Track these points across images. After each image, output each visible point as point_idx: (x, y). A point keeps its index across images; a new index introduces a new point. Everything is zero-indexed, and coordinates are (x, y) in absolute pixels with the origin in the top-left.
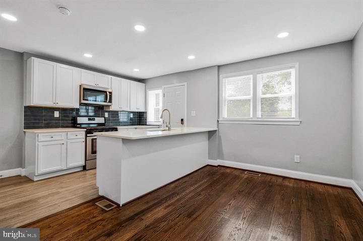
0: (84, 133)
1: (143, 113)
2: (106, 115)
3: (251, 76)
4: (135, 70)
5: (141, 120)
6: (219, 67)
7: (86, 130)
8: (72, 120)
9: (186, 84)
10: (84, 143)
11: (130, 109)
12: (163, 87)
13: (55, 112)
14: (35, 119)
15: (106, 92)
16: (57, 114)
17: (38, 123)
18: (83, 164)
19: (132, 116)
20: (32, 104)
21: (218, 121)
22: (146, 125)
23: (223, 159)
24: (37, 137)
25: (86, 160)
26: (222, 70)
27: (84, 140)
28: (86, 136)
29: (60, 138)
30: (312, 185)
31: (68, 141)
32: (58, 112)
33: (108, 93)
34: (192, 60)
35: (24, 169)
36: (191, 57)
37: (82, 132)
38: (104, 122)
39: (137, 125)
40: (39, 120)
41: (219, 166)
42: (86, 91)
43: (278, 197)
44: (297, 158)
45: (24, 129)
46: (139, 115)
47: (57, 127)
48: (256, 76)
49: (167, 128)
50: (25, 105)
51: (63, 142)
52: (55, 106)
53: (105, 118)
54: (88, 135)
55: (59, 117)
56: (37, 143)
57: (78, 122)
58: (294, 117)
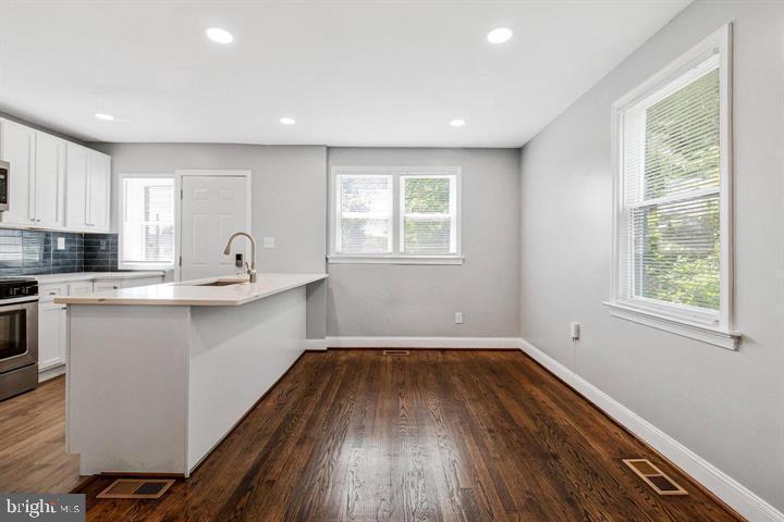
3: (390, 178)
4: (100, 116)
5: (94, 257)
6: (328, 148)
9: (249, 173)
11: (65, 225)
12: (180, 172)
19: (61, 244)
21: (326, 260)
22: (115, 269)
23: (336, 335)
26: (334, 156)
30: (480, 353)
34: (287, 126)
36: (287, 121)
39: (80, 270)
41: (329, 349)
43: (455, 380)
44: (459, 317)
46: (87, 243)
48: (399, 180)
49: (248, 277)
58: (455, 251)
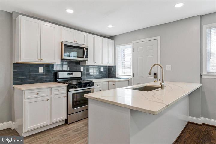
0: (66, 88)
1: (112, 67)
2: (82, 69)
5: (110, 73)
6: (201, 16)
7: (67, 85)
8: (54, 76)
9: (159, 38)
10: (66, 98)
11: (102, 64)
12: (133, 42)
13: (40, 68)
14: (23, 75)
15: (83, 48)
16: (41, 70)
17: (25, 79)
18: (65, 118)
19: (102, 69)
20: (20, 61)
21: (201, 75)
22: (115, 78)
24: (24, 95)
25: (68, 114)
26: (204, 20)
27: (66, 95)
28: (68, 91)
29: (45, 94)
31: (52, 96)
32: (42, 68)
33: (85, 49)
35: (14, 123)
37: (64, 88)
38: (80, 76)
39: (107, 78)
40: (26, 76)
42: (67, 47)
45: (14, 85)
46: (108, 69)
47: (41, 82)
50: (14, 62)
51: (47, 98)
52: (40, 62)
53: (81, 72)
54: (69, 90)
55: (43, 73)
56: (24, 100)
57: (60, 77)
